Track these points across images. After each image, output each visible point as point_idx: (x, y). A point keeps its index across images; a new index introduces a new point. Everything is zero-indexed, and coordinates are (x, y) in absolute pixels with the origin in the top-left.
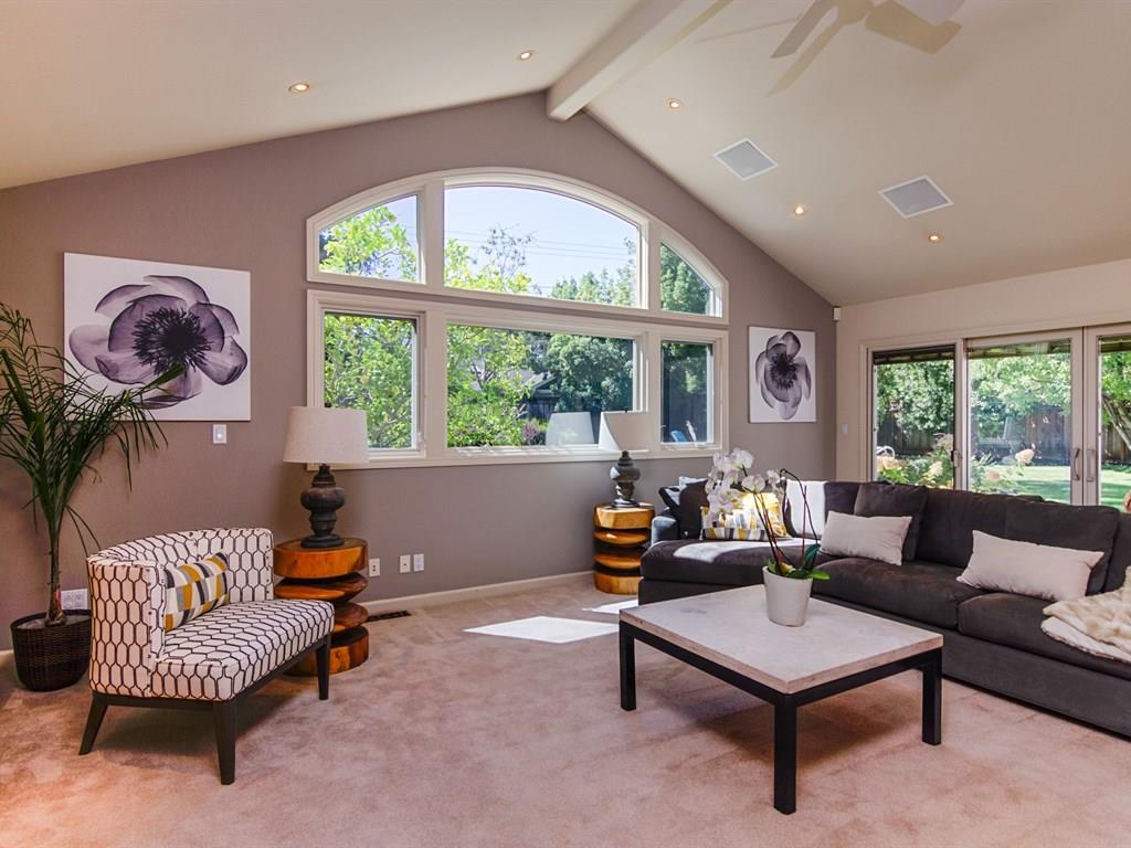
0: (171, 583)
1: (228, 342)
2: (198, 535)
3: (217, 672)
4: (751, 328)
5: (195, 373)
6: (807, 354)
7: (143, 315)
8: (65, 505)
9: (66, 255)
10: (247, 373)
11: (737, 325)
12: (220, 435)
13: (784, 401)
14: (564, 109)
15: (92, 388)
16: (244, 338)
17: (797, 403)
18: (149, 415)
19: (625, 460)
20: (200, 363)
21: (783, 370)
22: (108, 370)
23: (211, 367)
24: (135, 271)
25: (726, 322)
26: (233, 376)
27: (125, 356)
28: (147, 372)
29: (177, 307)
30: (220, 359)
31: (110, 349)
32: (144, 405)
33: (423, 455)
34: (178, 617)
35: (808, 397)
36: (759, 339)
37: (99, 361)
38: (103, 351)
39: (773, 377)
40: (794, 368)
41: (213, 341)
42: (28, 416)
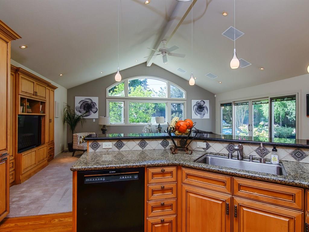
0: (81, 138)
1: (95, 107)
2: (87, 133)
3: (83, 147)
4: (192, 100)
5: (91, 112)
6: (207, 104)
7: (84, 104)
8: (74, 129)
9: (75, 97)
10: (98, 112)
11: (189, 100)
12: (94, 121)
13: (201, 114)
14: (149, 65)
15: (78, 114)
16: (97, 107)
17: (204, 115)
18: (85, 118)
19: (159, 125)
20: (91, 110)
21: (200, 108)
22: (80, 112)
23: (93, 111)
24: (83, 98)
25: (186, 99)
26: (96, 112)
27: (82, 110)
28: (85, 112)
29: (89, 103)
30: (94, 110)
31: (80, 109)
32: (84, 116)
33: (124, 124)
34: (82, 142)
35: (207, 113)
36: (194, 102)
37: (79, 111)
38: (79, 109)
39: (198, 110)
40: (203, 107)
41: (93, 107)
42: (70, 118)
